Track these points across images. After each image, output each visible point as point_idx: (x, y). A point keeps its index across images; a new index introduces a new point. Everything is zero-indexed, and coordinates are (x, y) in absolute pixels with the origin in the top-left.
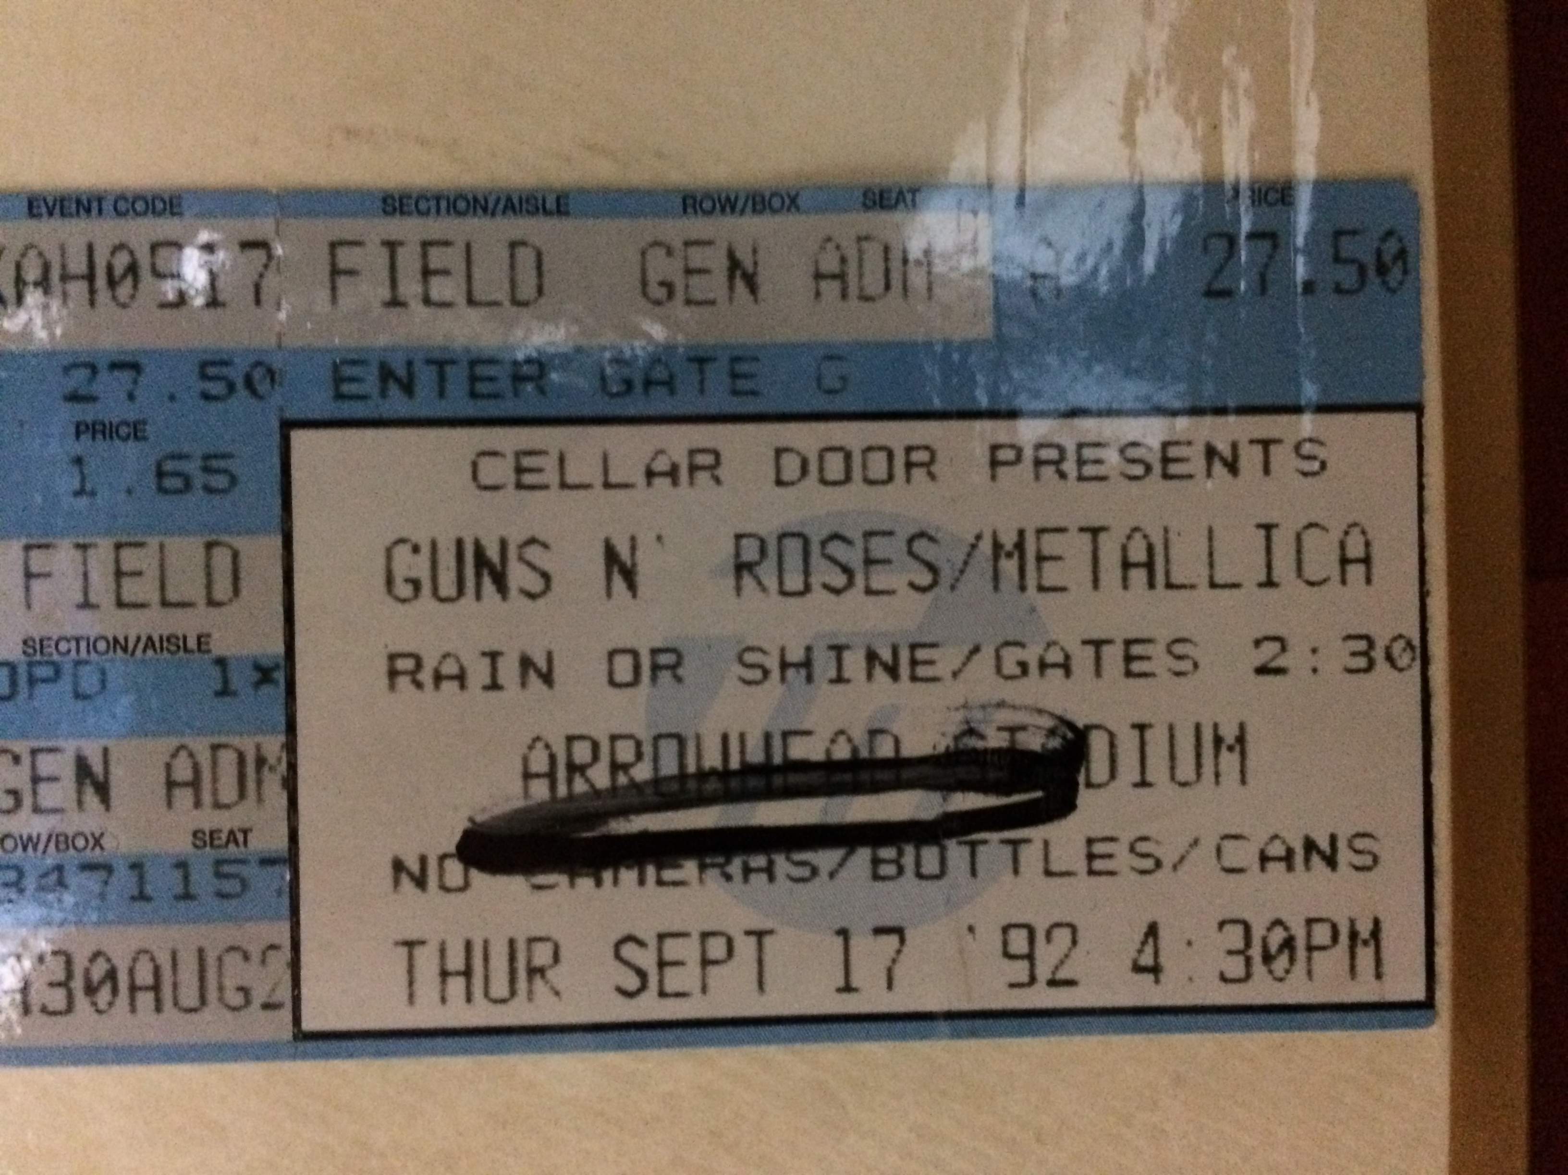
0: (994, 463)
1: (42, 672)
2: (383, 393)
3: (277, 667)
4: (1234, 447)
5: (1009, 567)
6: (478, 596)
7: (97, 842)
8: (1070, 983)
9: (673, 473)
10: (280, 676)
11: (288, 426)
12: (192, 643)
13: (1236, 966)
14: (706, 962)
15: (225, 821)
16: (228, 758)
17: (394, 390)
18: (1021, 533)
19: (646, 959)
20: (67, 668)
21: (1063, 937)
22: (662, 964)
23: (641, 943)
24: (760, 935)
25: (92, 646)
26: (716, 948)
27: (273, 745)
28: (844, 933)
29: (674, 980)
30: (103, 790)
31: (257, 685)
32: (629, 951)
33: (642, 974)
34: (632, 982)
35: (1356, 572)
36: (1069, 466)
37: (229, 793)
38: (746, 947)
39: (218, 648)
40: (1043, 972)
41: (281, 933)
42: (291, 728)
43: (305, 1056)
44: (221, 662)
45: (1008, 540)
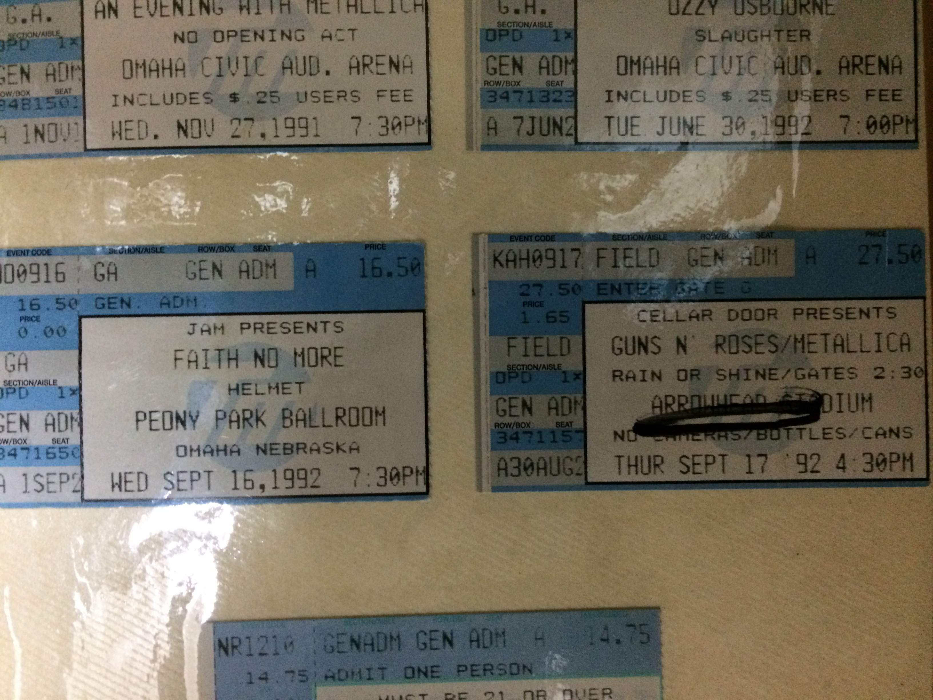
0: (795, 314)
1: (513, 375)
2: (612, 293)
3: (580, 374)
4: (868, 309)
5: (799, 345)
6: (639, 353)
7: (528, 425)
8: (818, 472)
9: (697, 317)
10: (581, 377)
11: (584, 303)
12: (556, 367)
13: (868, 467)
14: (707, 464)
15: (564, 419)
16: (566, 401)
17: (615, 293)
18: (803, 335)
19: (689, 463)
20: (520, 374)
21: (815, 457)
22: (694, 464)
23: (687, 458)
24: (723, 456)
25: (527, 367)
26: (710, 460)
27: (579, 397)
28: (748, 456)
29: (698, 469)
30: (530, 410)
31: (575, 379)
32: (684, 460)
33: (688, 467)
34: (685, 469)
35: (905, 348)
36: (818, 315)
37: (566, 412)
38: (719, 459)
39: (563, 368)
40: (809, 468)
41: (581, 452)
42: (585, 392)
43: (589, 489)
44: (564, 372)
45: (799, 337)
